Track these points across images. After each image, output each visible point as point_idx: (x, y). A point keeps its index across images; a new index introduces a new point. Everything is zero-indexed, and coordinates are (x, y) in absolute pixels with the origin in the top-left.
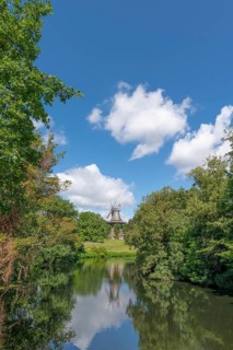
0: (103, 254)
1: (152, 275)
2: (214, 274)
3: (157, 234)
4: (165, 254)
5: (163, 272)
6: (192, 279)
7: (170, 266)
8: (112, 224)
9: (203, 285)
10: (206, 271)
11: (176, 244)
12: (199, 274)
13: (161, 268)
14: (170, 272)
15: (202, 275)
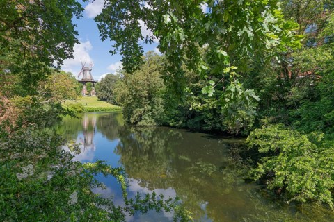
0: (80, 109)
1: (139, 123)
2: (187, 120)
3: (145, 91)
4: (150, 108)
5: (148, 121)
6: (171, 124)
7: (153, 116)
8: (84, 82)
9: (179, 128)
10: (183, 118)
11: (160, 99)
12: (176, 120)
13: (147, 118)
14: (153, 121)
15: (179, 121)
